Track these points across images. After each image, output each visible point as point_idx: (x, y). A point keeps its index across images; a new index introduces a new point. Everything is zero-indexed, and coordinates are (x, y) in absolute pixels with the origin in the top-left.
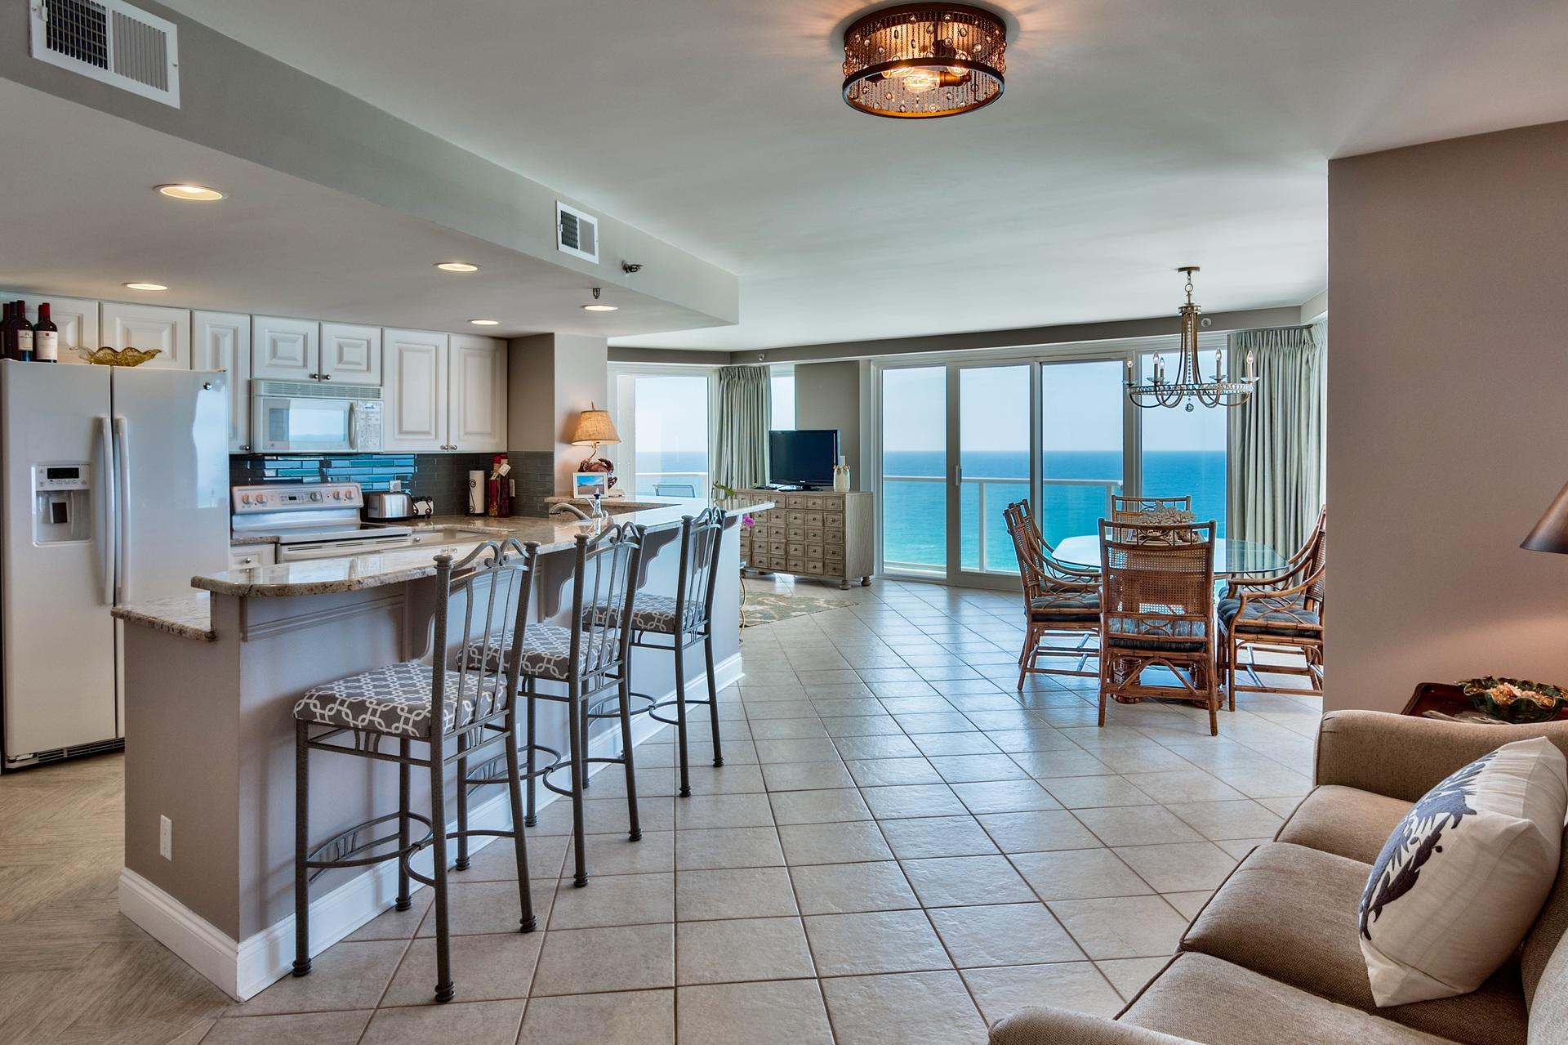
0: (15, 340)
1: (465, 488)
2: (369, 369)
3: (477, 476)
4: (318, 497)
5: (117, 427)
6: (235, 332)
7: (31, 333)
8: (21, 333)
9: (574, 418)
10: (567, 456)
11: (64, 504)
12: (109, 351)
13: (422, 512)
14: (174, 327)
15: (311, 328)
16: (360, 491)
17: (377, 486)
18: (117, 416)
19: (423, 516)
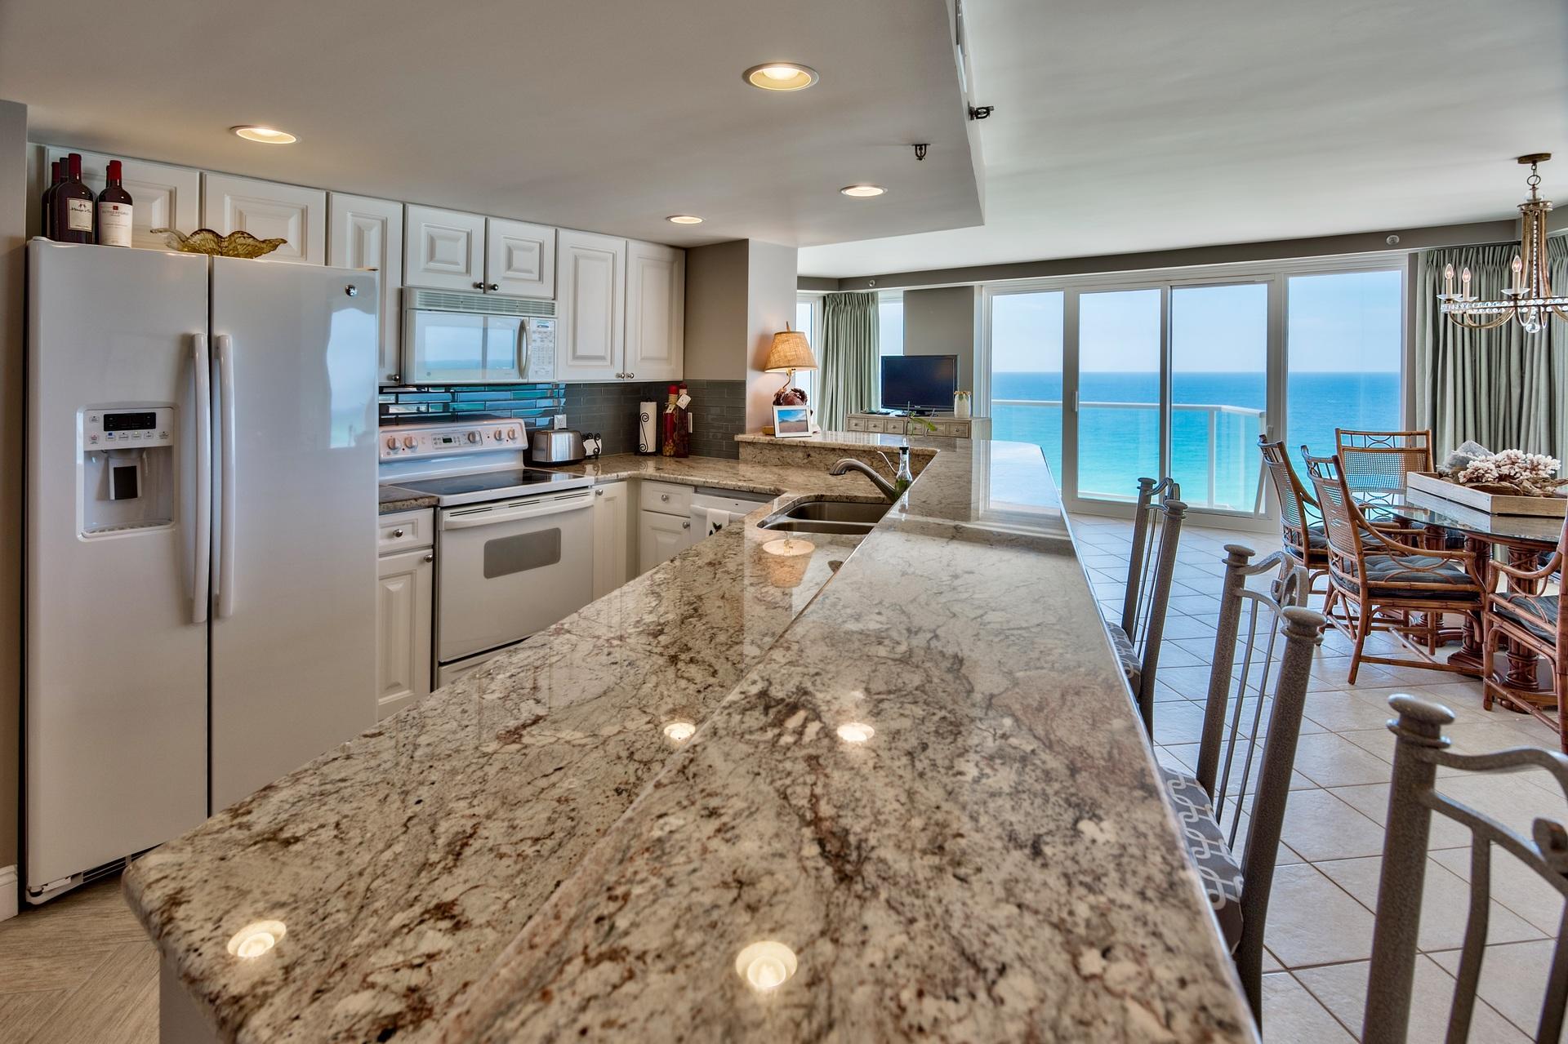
0: (62, 215)
1: (634, 422)
2: (541, 278)
3: (649, 409)
4: (478, 438)
5: (218, 348)
6: (384, 224)
7: (89, 205)
8: (74, 203)
9: (767, 341)
10: (761, 386)
11: (134, 468)
12: (210, 236)
13: (589, 452)
14: (304, 213)
15: (475, 223)
16: (524, 428)
17: (543, 422)
18: (218, 332)
19: (590, 457)
